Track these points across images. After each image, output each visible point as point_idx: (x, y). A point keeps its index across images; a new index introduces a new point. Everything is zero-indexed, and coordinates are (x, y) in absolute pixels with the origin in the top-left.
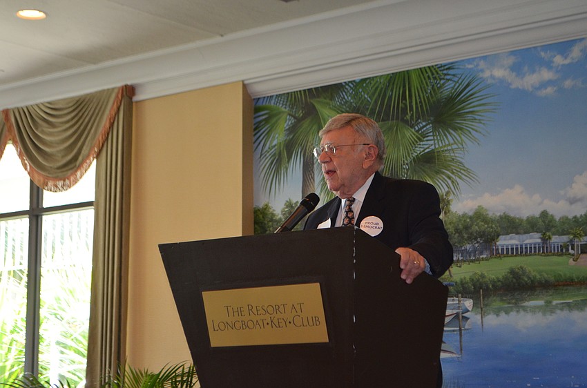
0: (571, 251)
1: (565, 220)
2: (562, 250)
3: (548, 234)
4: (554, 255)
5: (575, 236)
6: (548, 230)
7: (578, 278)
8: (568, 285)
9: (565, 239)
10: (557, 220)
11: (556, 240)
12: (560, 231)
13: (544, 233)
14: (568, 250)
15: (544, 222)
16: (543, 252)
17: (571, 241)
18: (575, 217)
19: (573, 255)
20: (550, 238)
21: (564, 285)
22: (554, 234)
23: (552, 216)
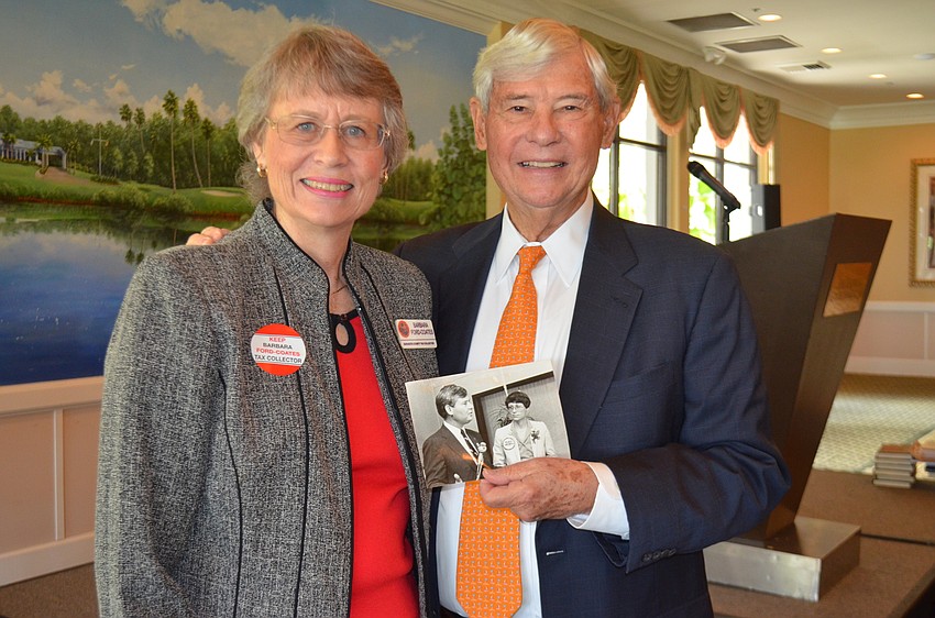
0: (37, 161)
1: (31, 123)
2: (27, 159)
3: (11, 135)
4: (17, 162)
5: (42, 145)
6: (12, 131)
7: (45, 194)
8: (34, 201)
9: (31, 145)
10: (23, 121)
11: (21, 145)
12: (26, 134)
13: (6, 135)
14: (34, 159)
15: (6, 119)
16: (5, 157)
17: (38, 149)
18: (43, 121)
19: (40, 166)
20: (13, 141)
21: (29, 201)
22: (18, 137)
23: (16, 114)
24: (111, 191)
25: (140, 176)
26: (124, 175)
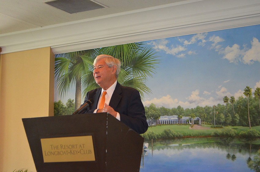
0: (190, 123)
1: (188, 110)
2: (186, 123)
3: (180, 116)
4: (183, 124)
5: (192, 117)
6: (181, 114)
7: (193, 135)
8: (189, 137)
9: (188, 118)
10: (185, 110)
11: (184, 118)
12: (186, 114)
13: (179, 116)
14: (189, 123)
15: (179, 110)
16: (179, 123)
17: (190, 119)
18: (192, 109)
19: (191, 125)
20: (181, 117)
21: (187, 138)
22: (183, 116)
23: (182, 108)
24: (219, 131)
25: (233, 123)
26: (225, 124)
